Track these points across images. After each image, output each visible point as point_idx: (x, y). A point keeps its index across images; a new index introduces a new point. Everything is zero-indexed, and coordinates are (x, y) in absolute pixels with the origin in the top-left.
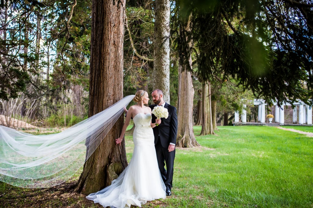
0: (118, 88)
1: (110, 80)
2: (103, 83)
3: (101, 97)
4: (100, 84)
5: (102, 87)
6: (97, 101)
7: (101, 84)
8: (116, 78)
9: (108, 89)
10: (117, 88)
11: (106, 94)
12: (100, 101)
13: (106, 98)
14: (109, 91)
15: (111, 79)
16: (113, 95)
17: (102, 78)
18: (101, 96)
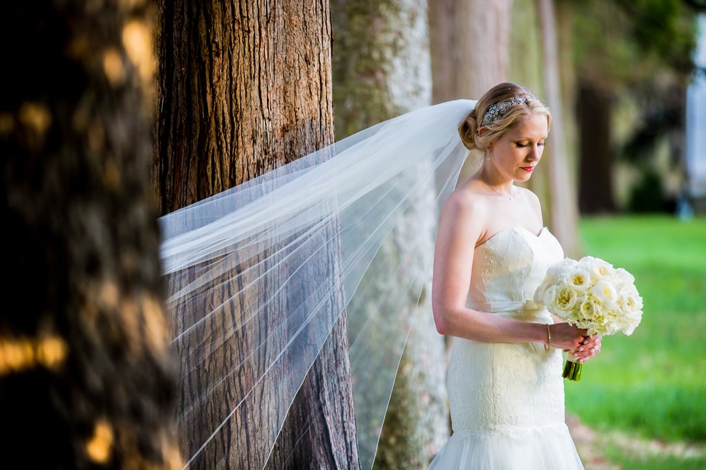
0: (309, 86)
1: (264, 33)
2: (230, 57)
3: (220, 148)
4: (212, 61)
5: (224, 83)
6: (193, 174)
7: (218, 61)
8: (294, 18)
9: (255, 93)
10: (304, 82)
11: (247, 128)
12: (218, 175)
13: (249, 150)
14: (265, 103)
15: (271, 25)
16: (285, 130)
17: (218, 27)
18: (218, 139)
